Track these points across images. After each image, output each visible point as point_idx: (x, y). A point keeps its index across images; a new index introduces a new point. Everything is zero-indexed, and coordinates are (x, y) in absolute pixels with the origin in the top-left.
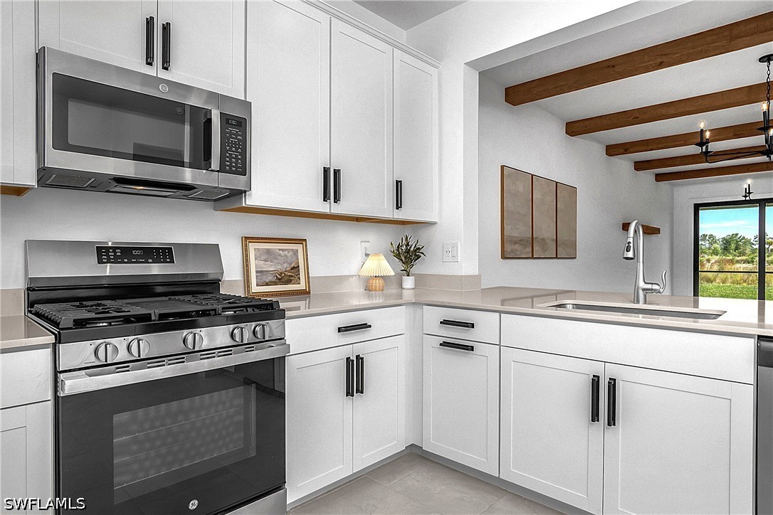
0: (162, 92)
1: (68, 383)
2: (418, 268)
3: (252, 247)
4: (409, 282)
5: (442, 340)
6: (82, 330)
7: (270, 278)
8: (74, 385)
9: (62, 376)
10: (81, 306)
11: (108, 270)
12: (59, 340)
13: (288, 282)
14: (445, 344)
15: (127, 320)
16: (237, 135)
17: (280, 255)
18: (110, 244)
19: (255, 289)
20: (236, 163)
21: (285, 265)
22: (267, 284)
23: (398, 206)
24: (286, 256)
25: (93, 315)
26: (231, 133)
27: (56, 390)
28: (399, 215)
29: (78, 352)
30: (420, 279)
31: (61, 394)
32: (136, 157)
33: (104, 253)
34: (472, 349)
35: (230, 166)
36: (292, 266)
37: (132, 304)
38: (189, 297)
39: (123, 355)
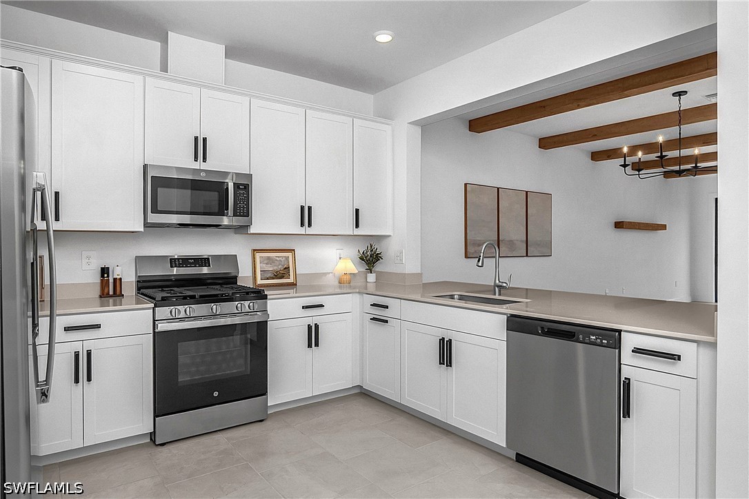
0: (202, 177)
1: (159, 325)
2: (379, 267)
3: (258, 255)
4: (372, 278)
5: (372, 316)
6: (164, 302)
7: (269, 275)
8: (162, 327)
9: (157, 322)
10: (162, 291)
11: (175, 271)
12: (156, 306)
13: (282, 277)
14: (373, 319)
15: (185, 298)
16: (244, 194)
17: (276, 260)
18: (176, 257)
19: (259, 282)
20: (243, 210)
21: (280, 267)
22: (268, 279)
23: (357, 226)
24: (280, 260)
25: (169, 295)
26: (240, 194)
27: (154, 329)
28: (358, 232)
29: (163, 312)
30: (380, 276)
31: (157, 331)
32: (192, 213)
33: (174, 262)
34: (387, 322)
35: (240, 213)
36: (285, 266)
37: (187, 290)
38: (218, 287)
39: (182, 315)
